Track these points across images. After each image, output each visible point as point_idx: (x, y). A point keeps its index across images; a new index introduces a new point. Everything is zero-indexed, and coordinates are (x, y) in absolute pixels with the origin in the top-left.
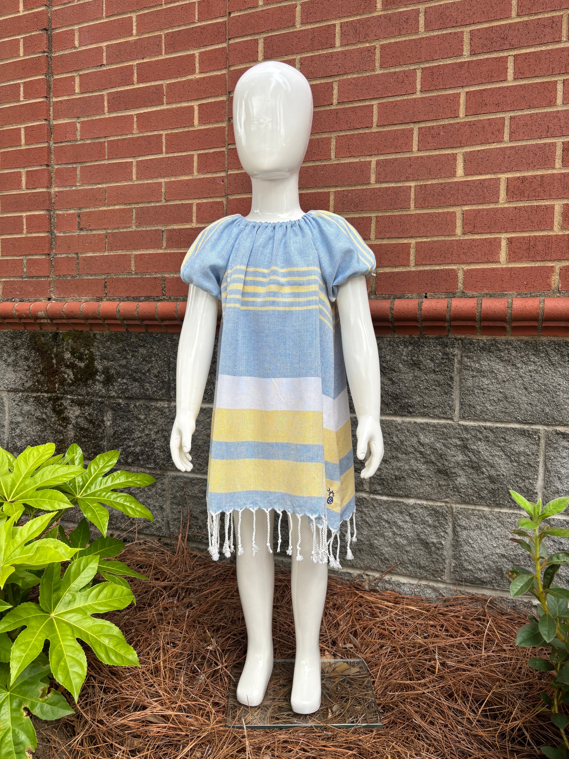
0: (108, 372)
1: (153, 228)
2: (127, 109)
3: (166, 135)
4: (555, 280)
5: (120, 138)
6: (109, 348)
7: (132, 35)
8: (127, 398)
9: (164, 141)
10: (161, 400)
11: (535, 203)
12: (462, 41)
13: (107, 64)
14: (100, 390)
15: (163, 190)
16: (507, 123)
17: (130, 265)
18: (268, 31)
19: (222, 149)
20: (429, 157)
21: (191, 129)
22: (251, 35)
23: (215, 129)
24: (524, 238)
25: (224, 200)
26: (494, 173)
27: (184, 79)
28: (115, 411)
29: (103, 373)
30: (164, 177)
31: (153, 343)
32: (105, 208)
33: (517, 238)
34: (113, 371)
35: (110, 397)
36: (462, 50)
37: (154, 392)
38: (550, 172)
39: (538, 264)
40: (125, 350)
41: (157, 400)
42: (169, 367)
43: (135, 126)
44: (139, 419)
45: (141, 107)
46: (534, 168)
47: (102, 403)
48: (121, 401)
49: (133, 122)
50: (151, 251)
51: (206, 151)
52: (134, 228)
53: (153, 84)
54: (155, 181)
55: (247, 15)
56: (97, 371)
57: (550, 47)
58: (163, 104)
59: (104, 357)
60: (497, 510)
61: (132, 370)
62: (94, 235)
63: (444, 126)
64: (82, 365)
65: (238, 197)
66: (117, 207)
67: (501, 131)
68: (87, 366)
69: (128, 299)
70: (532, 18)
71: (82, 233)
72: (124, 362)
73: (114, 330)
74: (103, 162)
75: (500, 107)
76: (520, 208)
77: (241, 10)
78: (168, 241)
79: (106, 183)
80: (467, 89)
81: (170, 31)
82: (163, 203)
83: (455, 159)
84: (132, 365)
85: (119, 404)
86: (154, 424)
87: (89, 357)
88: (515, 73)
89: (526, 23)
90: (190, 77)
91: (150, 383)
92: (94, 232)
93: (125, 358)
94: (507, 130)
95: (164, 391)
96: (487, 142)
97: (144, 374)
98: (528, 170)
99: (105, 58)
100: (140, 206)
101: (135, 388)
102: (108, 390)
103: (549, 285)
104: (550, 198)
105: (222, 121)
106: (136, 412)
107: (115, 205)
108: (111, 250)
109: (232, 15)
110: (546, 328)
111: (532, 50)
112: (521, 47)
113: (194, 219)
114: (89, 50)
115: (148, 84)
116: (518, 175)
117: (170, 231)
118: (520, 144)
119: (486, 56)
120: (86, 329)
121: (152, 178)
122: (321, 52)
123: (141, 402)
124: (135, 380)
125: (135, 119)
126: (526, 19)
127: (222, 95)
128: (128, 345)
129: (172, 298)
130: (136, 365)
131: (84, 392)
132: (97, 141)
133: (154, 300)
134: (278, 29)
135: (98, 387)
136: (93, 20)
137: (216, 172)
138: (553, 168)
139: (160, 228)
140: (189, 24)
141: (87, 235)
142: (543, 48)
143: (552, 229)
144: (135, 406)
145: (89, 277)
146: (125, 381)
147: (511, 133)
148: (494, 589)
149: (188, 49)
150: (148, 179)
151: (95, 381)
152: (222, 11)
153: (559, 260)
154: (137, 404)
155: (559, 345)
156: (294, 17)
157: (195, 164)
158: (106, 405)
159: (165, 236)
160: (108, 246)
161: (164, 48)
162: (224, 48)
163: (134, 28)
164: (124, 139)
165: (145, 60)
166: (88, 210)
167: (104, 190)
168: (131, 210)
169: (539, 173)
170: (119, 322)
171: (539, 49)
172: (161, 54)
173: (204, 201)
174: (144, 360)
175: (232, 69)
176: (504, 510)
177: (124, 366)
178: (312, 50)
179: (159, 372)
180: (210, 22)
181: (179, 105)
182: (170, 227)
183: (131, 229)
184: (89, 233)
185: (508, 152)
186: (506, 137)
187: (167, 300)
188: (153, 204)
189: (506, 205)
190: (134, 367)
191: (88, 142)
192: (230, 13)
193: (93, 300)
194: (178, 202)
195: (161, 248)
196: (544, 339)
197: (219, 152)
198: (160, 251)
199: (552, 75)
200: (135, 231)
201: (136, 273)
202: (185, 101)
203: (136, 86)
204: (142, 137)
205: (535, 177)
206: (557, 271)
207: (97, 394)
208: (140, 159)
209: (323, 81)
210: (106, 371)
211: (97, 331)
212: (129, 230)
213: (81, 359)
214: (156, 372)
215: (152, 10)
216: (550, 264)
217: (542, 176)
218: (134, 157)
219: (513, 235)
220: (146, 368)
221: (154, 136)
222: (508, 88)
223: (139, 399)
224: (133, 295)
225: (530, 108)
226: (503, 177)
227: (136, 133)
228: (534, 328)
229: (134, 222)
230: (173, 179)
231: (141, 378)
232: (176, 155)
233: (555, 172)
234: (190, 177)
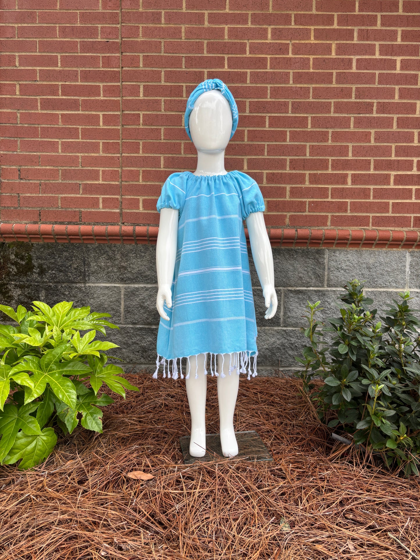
0: (41, 267)
1: (74, 182)
2: (54, 110)
3: (82, 128)
4: (287, 221)
5: (49, 126)
6: (42, 252)
7: (57, 66)
8: (55, 282)
9: (80, 132)
10: (79, 283)
11: (279, 185)
12: (245, 105)
13: (40, 81)
14: (36, 278)
15: (80, 161)
16: (266, 147)
17: (58, 203)
18: (146, 82)
19: (117, 141)
20: (231, 159)
21: (98, 127)
22: (136, 82)
23: (113, 129)
24: (274, 201)
25: (120, 170)
26: (261, 170)
27: (93, 98)
28: (47, 290)
29: (38, 267)
30: (81, 153)
31: (74, 249)
32: (38, 167)
33: (271, 201)
34: (45, 266)
35: (43, 282)
36: (246, 109)
37: (74, 278)
38: (284, 172)
39: (280, 213)
40: (54, 253)
41: (76, 283)
42: (84, 263)
43: (60, 121)
44: (64, 294)
45: (64, 110)
46: (278, 169)
47: (37, 286)
48: (51, 284)
49: (59, 118)
50: (72, 195)
51: (108, 141)
52: (60, 181)
53: (72, 98)
54: (74, 154)
55: (133, 70)
56: (34, 266)
57: (284, 115)
58: (79, 110)
59: (38, 258)
60: (263, 328)
61: (59, 265)
62: (31, 183)
63: (238, 145)
64: (24, 263)
65: (129, 169)
66: (48, 167)
67: (263, 150)
68: (27, 264)
69: (56, 223)
70: (276, 100)
71: (22, 181)
72: (53, 261)
73: (46, 241)
74: (37, 139)
75: (262, 139)
76: (272, 187)
77: (129, 67)
78: (83, 190)
79: (40, 152)
80: (248, 129)
81: (84, 69)
82: (80, 168)
83: (243, 161)
84: (58, 262)
85: (50, 286)
86: (75, 297)
87: (29, 258)
88: (269, 124)
89: (274, 102)
90: (97, 98)
91: (71, 273)
92: (31, 181)
93: (54, 258)
94: (266, 150)
95: (81, 277)
96: (257, 155)
97: (67, 268)
98: (275, 169)
99: (38, 76)
100: (64, 168)
101: (61, 276)
102: (42, 278)
103: (285, 223)
104: (285, 183)
105: (118, 126)
106: (62, 290)
107: (47, 166)
108: (44, 193)
109: (124, 69)
110: (284, 243)
111: (276, 115)
112: (272, 113)
113: (101, 178)
114: (27, 70)
115: (69, 98)
116: (271, 172)
117: (86, 184)
118: (272, 157)
119: (256, 114)
120: (26, 241)
121: (72, 153)
122: (175, 98)
123: (65, 284)
124: (61, 271)
125: (60, 117)
126: (274, 100)
127: (117, 111)
128: (56, 250)
129: (86, 223)
130: (62, 262)
131: (24, 279)
132: (32, 126)
133: (74, 224)
134: (152, 82)
135: (35, 276)
136: (29, 52)
137: (114, 153)
138: (286, 170)
139: (78, 182)
140: (96, 68)
141: (26, 183)
142: (281, 115)
143: (285, 197)
144: (62, 287)
145: (28, 209)
146: (54, 272)
147: (268, 152)
148: (263, 366)
149: (95, 82)
150: (69, 153)
151: (32, 273)
152: (117, 65)
153: (288, 212)
154: (63, 286)
155: (289, 250)
156: (161, 77)
157: (101, 148)
158: (41, 287)
159: (81, 187)
160: (42, 191)
161: (79, 78)
162: (119, 86)
163: (59, 63)
164: (52, 127)
165: (67, 83)
166: (26, 167)
167: (39, 157)
168: (58, 170)
169: (280, 172)
170: (52, 237)
171: (279, 115)
172: (78, 81)
173: (107, 169)
174: (67, 259)
175: (124, 98)
176: (266, 328)
177: (53, 263)
178: (170, 97)
179: (78, 266)
180: (109, 69)
181: (90, 113)
182: (85, 182)
183: (58, 182)
184: (27, 181)
185: (267, 161)
186: (266, 153)
187: (83, 224)
188: (73, 168)
189: (266, 185)
190: (60, 263)
191: (26, 125)
192: (122, 67)
193: (31, 223)
194: (89, 168)
195: (79, 194)
196: (283, 248)
197: (116, 143)
198: (78, 196)
199: (285, 127)
200: (61, 183)
201: (62, 208)
202: (94, 111)
203: (61, 97)
204: (66, 128)
205: (278, 173)
206: (288, 217)
207: (34, 281)
208: (64, 140)
209: (177, 113)
210: (40, 266)
211: (34, 242)
212: (56, 182)
213: (22, 259)
214: (75, 266)
215: (71, 54)
216: (285, 214)
217: (281, 173)
218: (60, 139)
219: (269, 199)
220: (69, 264)
221: (73, 128)
222: (266, 131)
223: (63, 282)
224: (59, 221)
225: (276, 141)
226: (265, 172)
227: (61, 125)
228: (279, 242)
229: (60, 177)
230: (86, 155)
231: (65, 270)
232: (88, 141)
233: (286, 172)
234: (98, 155)
